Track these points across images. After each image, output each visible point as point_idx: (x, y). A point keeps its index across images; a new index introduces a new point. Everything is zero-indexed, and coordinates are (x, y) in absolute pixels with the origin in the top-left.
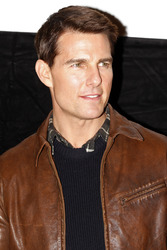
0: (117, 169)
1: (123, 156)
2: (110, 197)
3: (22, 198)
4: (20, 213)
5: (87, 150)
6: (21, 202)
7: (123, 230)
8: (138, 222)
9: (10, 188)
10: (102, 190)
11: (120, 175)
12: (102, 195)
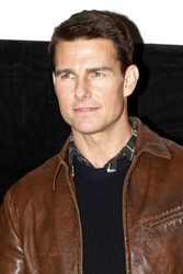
0: (142, 191)
1: (149, 176)
2: (133, 222)
3: (38, 225)
4: (35, 241)
5: (109, 170)
6: (37, 229)
7: (148, 259)
8: (164, 250)
9: (26, 214)
10: (124, 215)
11: (146, 197)
12: (124, 220)
